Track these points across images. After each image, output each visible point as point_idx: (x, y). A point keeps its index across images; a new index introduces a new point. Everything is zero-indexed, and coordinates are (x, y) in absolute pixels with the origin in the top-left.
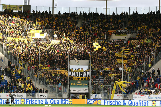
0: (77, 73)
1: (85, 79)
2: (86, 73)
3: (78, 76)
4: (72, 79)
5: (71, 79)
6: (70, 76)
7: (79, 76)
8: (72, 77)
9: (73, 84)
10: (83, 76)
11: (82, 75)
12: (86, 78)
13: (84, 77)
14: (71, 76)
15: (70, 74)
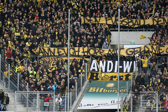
0: (110, 64)
1: (127, 76)
2: (131, 62)
3: (113, 71)
4: (97, 79)
5: (95, 78)
6: (94, 70)
7: (116, 71)
8: (97, 74)
9: (94, 90)
10: (125, 71)
11: (121, 67)
12: (130, 74)
13: (127, 72)
14: (96, 70)
15: (94, 66)
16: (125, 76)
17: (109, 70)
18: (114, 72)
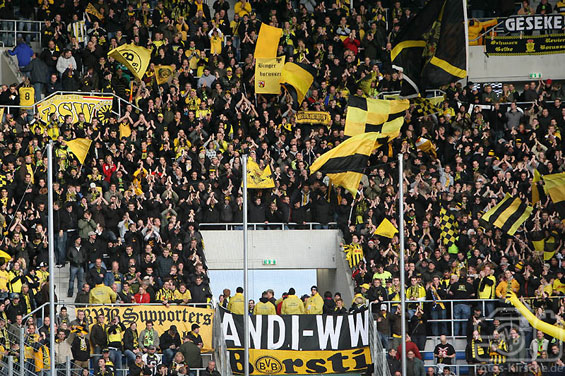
0: (276, 324)
1: (336, 361)
3: (287, 346)
5: (240, 367)
6: (230, 343)
7: (295, 345)
8: (244, 355)
10: (323, 345)
11: (308, 333)
12: (344, 353)
13: (329, 347)
14: (238, 343)
15: (229, 332)
16: (329, 360)
17: (275, 342)
18: (290, 349)
